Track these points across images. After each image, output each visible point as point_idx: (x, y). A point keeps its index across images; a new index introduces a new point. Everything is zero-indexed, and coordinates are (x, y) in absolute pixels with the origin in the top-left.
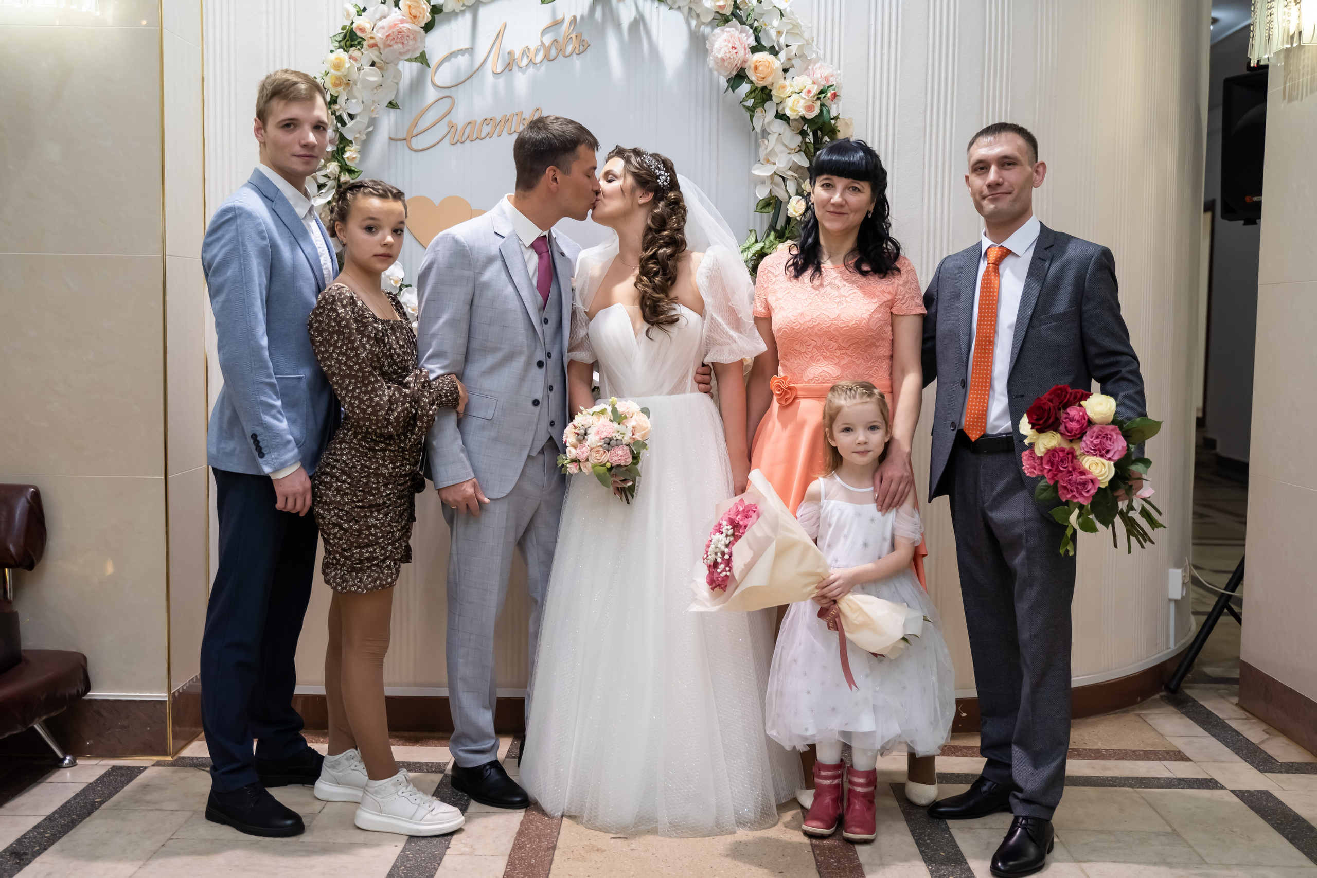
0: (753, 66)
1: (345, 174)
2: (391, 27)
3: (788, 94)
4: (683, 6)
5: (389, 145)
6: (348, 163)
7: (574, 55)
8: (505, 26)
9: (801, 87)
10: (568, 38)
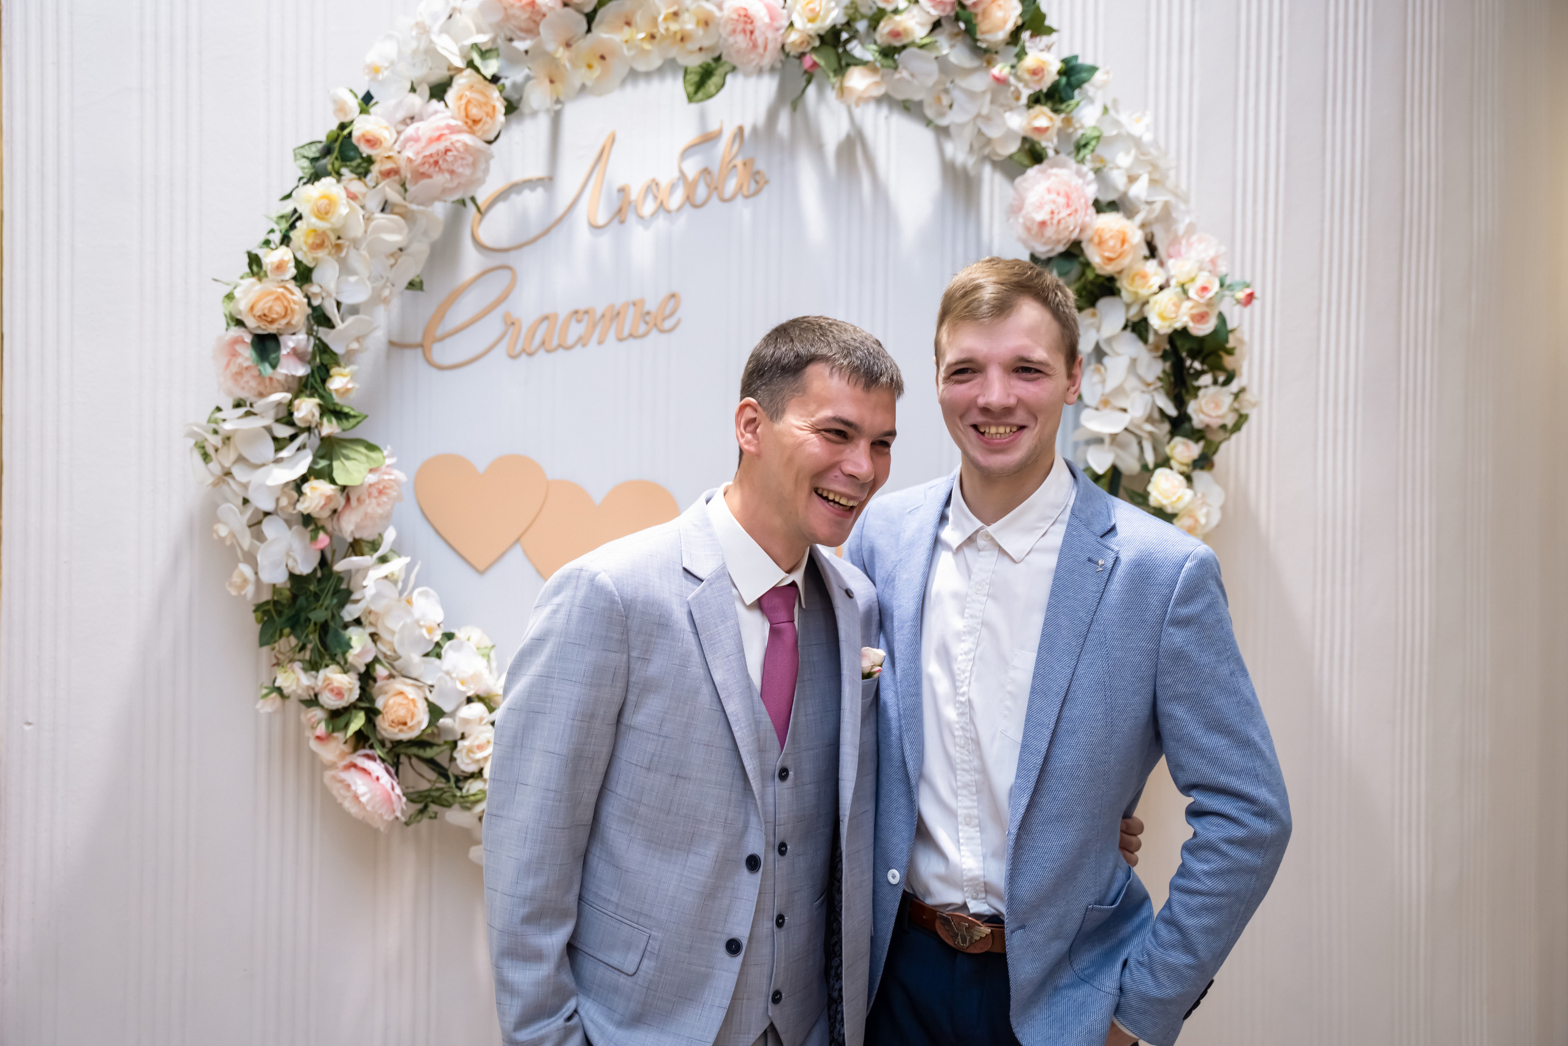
0: (1096, 240)
1: (330, 421)
2: (431, 141)
3: (1156, 288)
4: (962, 126)
5: (388, 356)
6: (336, 399)
7: (740, 199)
8: (613, 139)
9: (1183, 279)
10: (729, 167)
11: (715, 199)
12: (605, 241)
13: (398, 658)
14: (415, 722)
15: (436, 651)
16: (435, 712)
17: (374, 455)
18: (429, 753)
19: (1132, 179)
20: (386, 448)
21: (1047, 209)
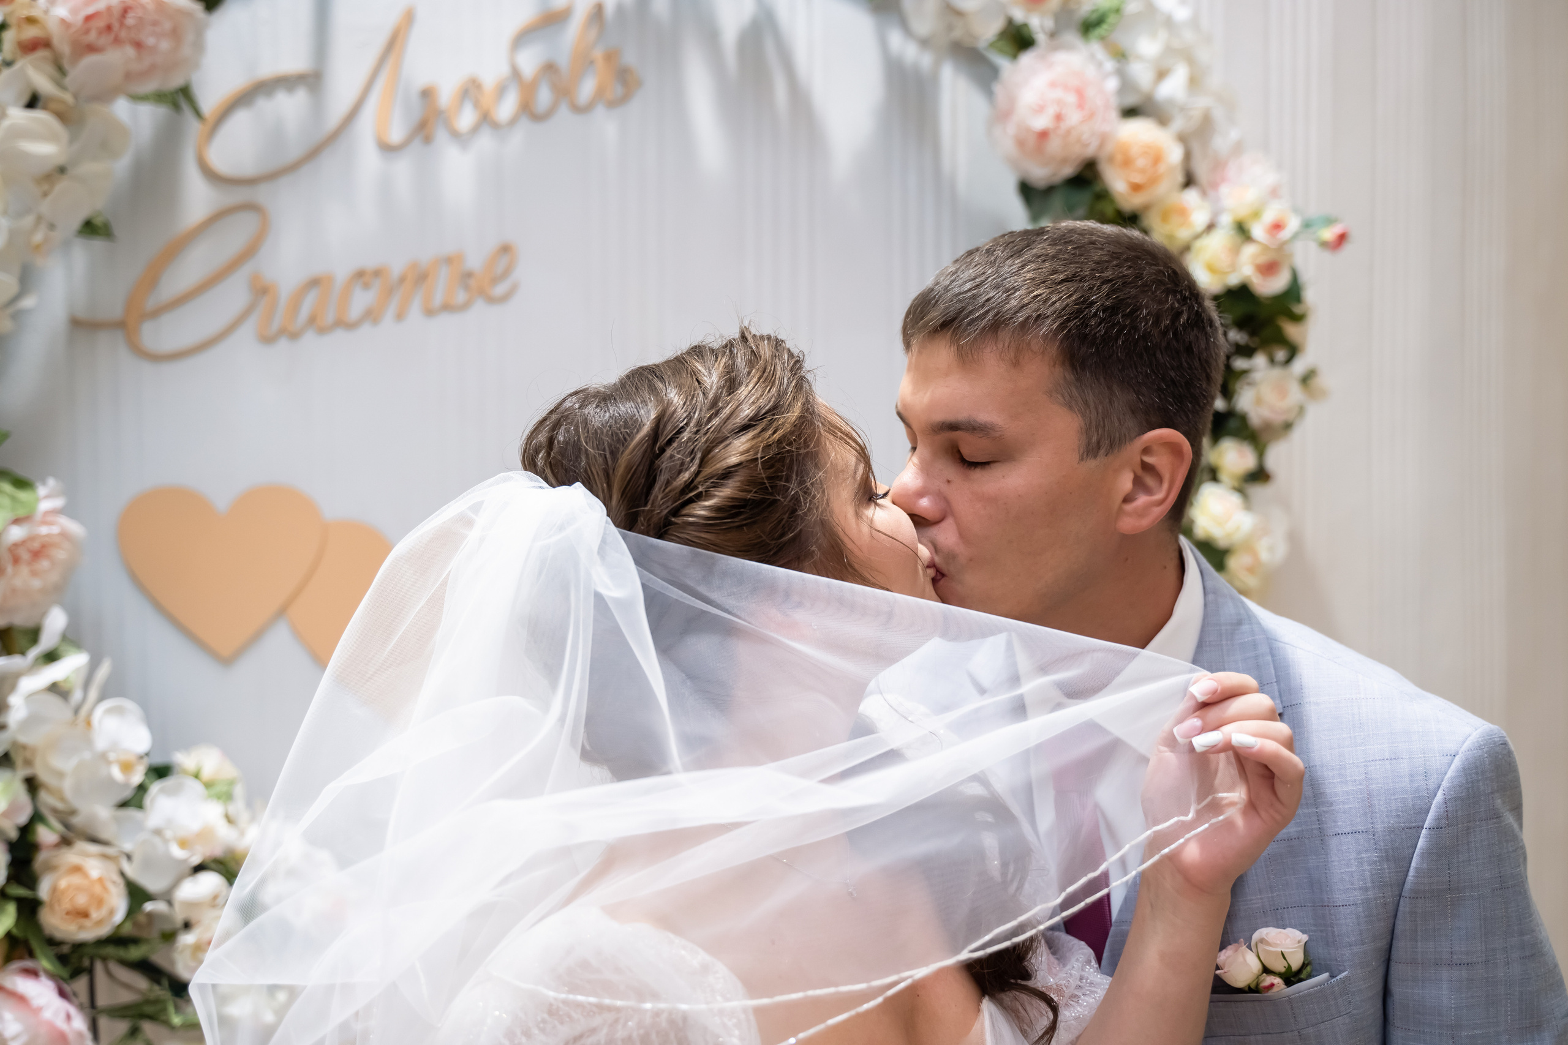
0: (1119, 156)
3: (1200, 229)
5: (71, 340)
7: (600, 107)
8: (409, 18)
9: (1242, 213)
10: (583, 62)
11: (564, 111)
12: (403, 168)
13: (73, 812)
14: (103, 912)
15: (135, 800)
16: (137, 895)
17: (23, 495)
18: (135, 953)
19: (1162, 74)
20: (44, 483)
21: (1051, 111)
